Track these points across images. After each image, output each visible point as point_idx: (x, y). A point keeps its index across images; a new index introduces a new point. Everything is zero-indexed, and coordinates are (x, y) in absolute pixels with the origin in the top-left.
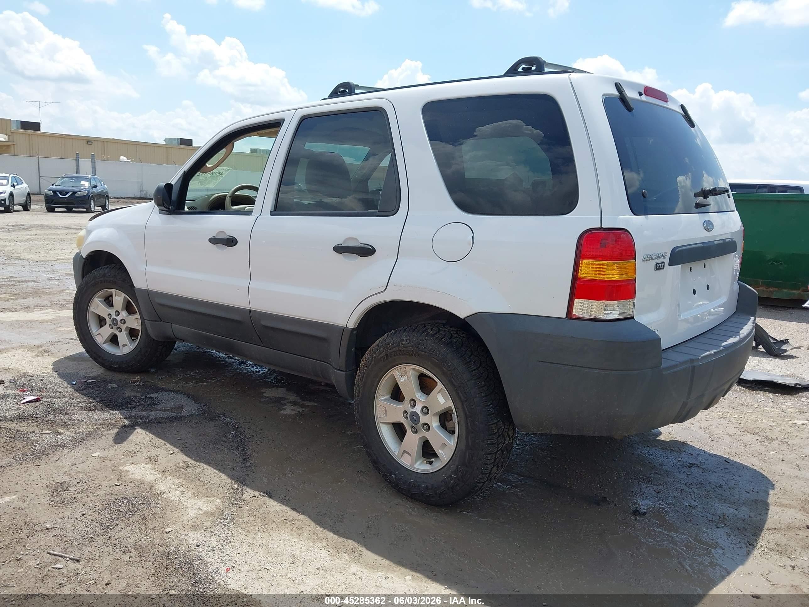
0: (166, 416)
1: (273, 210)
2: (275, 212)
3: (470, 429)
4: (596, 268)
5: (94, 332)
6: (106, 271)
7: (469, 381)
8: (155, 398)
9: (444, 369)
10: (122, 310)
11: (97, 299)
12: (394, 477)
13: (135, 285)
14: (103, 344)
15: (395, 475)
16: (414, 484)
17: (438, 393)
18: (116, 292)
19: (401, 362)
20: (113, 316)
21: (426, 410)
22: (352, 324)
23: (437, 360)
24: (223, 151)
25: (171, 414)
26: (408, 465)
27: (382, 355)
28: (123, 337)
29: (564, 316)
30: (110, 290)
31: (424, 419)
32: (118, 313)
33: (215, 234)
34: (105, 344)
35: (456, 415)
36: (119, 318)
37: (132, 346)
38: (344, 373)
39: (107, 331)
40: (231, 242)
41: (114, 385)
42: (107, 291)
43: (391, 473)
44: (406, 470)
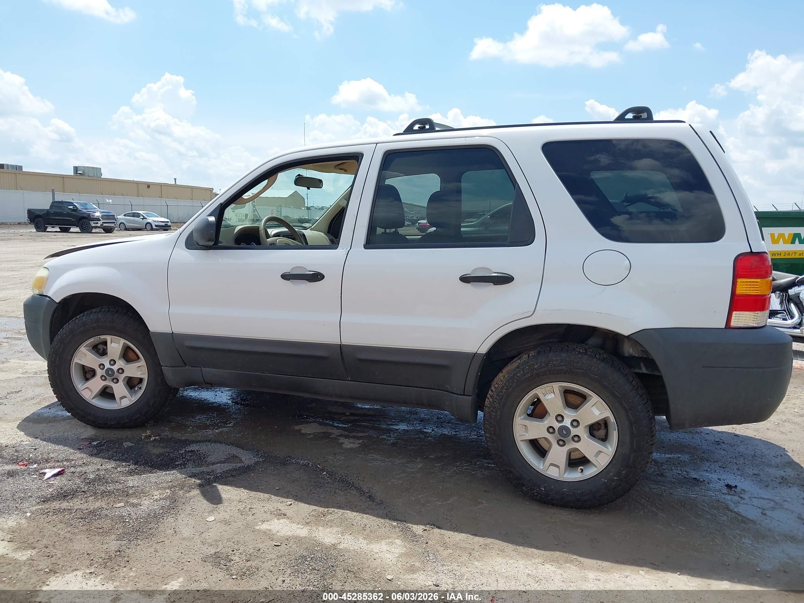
0: (231, 468)
1: (365, 244)
2: (368, 246)
3: (636, 433)
4: (750, 285)
5: (79, 387)
6: (100, 315)
7: (631, 391)
8: (197, 451)
9: (606, 383)
10: (119, 359)
11: (84, 348)
12: (543, 489)
13: (150, 330)
14: (92, 399)
15: (544, 487)
16: (568, 492)
17: (592, 406)
18: (112, 339)
19: (548, 381)
20: (107, 366)
21: (576, 423)
22: (484, 350)
23: (595, 375)
24: (265, 183)
25: (234, 465)
26: (556, 476)
27: (526, 376)
28: (119, 389)
29: (724, 327)
30: (103, 337)
31: (574, 431)
32: (113, 362)
33: (290, 270)
34: (94, 400)
35: (615, 423)
36: (115, 368)
37: (133, 397)
38: (470, 397)
39: (96, 384)
40: (317, 277)
41: (130, 444)
42: (100, 339)
43: (539, 487)
44: (555, 481)
